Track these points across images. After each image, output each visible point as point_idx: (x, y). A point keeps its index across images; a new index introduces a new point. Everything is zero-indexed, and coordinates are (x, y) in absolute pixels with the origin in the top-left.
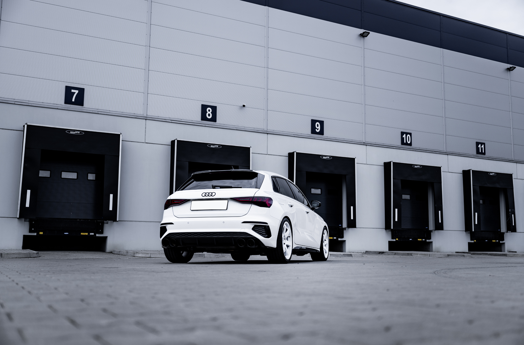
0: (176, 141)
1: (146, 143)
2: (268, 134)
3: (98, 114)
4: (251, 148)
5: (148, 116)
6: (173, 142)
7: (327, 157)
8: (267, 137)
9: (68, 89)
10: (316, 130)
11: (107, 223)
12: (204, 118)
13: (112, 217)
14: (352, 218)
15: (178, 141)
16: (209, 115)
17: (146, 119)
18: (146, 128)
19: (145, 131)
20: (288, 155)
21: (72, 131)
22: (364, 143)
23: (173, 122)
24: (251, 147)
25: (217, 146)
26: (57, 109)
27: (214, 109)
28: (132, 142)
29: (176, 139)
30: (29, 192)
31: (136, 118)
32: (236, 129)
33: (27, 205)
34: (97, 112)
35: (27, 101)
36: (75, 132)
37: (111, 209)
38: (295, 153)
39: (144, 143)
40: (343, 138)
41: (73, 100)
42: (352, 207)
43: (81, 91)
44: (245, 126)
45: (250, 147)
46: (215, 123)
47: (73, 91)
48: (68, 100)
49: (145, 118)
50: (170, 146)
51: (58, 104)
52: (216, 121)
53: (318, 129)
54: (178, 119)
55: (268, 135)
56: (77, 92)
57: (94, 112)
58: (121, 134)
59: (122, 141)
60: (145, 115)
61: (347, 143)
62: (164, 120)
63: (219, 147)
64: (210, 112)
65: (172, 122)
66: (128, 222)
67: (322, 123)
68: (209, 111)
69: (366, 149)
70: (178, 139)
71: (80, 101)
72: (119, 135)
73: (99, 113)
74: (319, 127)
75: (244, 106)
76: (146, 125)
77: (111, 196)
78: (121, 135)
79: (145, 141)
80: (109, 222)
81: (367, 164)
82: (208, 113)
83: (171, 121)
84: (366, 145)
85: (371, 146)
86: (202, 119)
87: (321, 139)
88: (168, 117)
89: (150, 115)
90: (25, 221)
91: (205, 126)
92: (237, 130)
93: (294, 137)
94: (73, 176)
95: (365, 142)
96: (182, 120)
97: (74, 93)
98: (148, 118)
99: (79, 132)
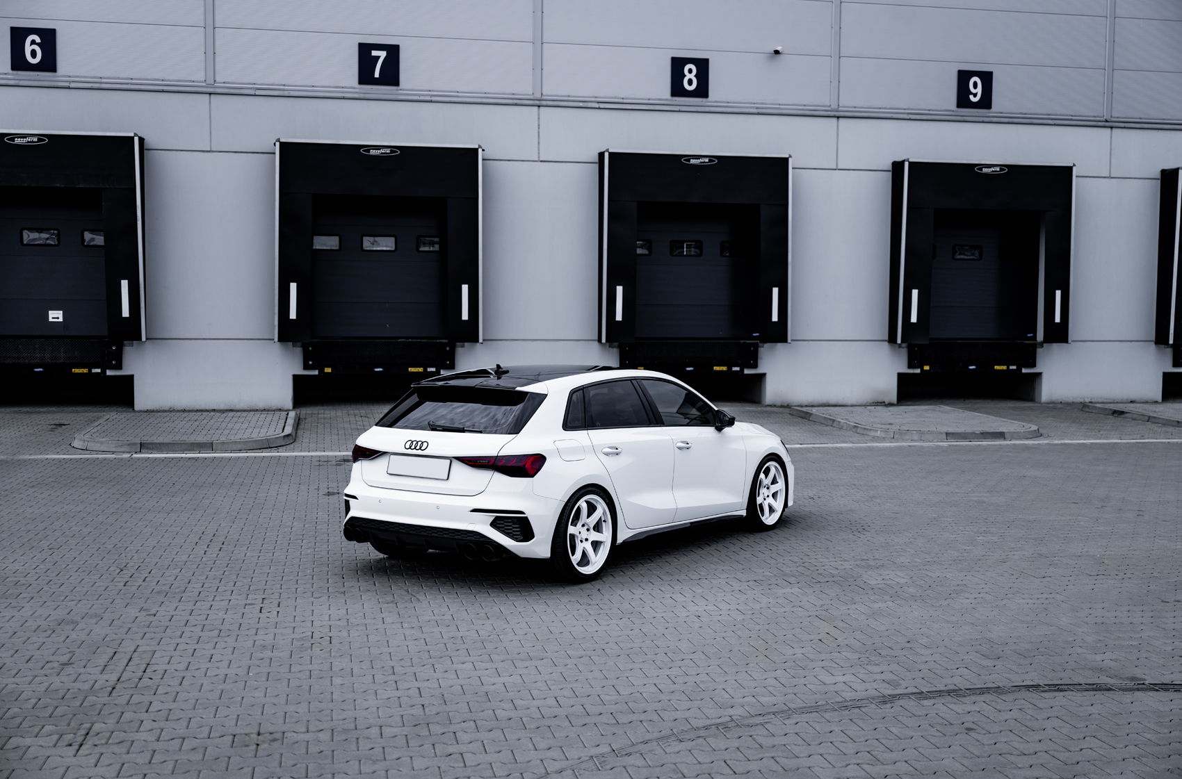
0: (607, 154)
1: (541, 161)
2: (838, 117)
3: (431, 101)
4: (790, 159)
5: (544, 98)
6: (600, 157)
7: (992, 169)
8: (838, 126)
9: (365, 50)
10: (971, 97)
11: (463, 346)
12: (677, 89)
13: (469, 333)
14: (1058, 320)
15: (610, 154)
16: (690, 82)
17: (539, 103)
18: (539, 125)
19: (539, 135)
20: (891, 169)
21: (373, 150)
22: (1106, 121)
23: (602, 106)
24: (790, 156)
25: (707, 160)
26: (344, 98)
27: (703, 66)
28: (511, 162)
29: (607, 150)
30: (293, 286)
31: (516, 105)
32: (755, 111)
33: (293, 315)
34: (428, 98)
35: (281, 85)
36: (380, 150)
37: (465, 316)
38: (906, 164)
39: (536, 163)
40: (1045, 112)
41: (377, 75)
42: (1058, 293)
43: (393, 51)
44: (781, 103)
45: (787, 156)
46: (704, 100)
47: (374, 53)
48: (365, 77)
49: (537, 102)
50: (597, 165)
51: (345, 87)
52: (706, 96)
53: (975, 95)
54: (615, 98)
55: (841, 120)
56: (382, 54)
57: (422, 98)
58: (481, 147)
59: (483, 160)
60: (538, 95)
61: (1055, 125)
62: (581, 104)
63: (710, 161)
64: (692, 76)
65: (599, 108)
66: (508, 342)
67: (987, 78)
68: (690, 71)
69: (1111, 138)
70: (611, 151)
71: (391, 76)
72: (476, 150)
73: (433, 99)
74: (979, 90)
75: (777, 52)
76: (539, 118)
77: (465, 288)
78: (481, 150)
79: (539, 157)
80: (466, 344)
81: (1112, 176)
82: (688, 76)
83: (596, 105)
84: (1112, 128)
85: (1125, 128)
86: (673, 94)
87: (981, 119)
89: (549, 94)
90: (294, 346)
91: (680, 111)
92: (759, 114)
93: (910, 119)
94: (387, 244)
95: (1108, 118)
96: (625, 101)
97: (380, 57)
98: (544, 103)
99: (388, 151)
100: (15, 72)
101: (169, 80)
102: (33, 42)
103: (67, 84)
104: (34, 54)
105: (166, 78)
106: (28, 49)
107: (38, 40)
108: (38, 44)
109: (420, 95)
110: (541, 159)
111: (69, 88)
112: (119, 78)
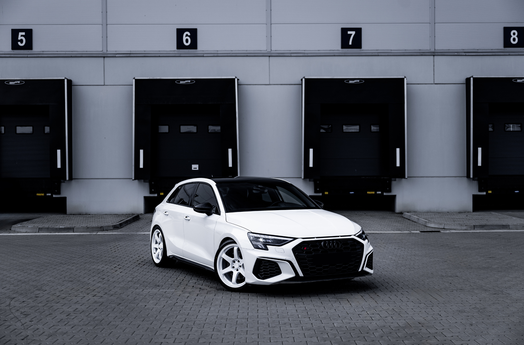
0: (472, 79)
1: (435, 84)
3: (378, 56)
5: (435, 51)
6: (468, 80)
9: (344, 31)
11: (395, 180)
12: (507, 44)
13: (400, 173)
16: (514, 40)
17: (434, 54)
18: (434, 65)
19: (434, 70)
21: (351, 80)
23: (467, 54)
26: (334, 56)
27: (521, 31)
28: (419, 85)
29: (472, 76)
30: (311, 151)
31: (421, 55)
33: (311, 165)
34: (377, 54)
35: (303, 51)
36: (354, 80)
37: (398, 164)
39: (432, 85)
41: (350, 43)
43: (358, 31)
47: (349, 33)
48: (345, 44)
49: (433, 54)
50: (465, 85)
51: (335, 50)
54: (474, 49)
56: (353, 33)
58: (405, 77)
59: (407, 84)
60: (433, 50)
62: (456, 54)
64: (515, 36)
65: (466, 55)
66: (419, 178)
68: (514, 34)
70: (474, 77)
71: (357, 43)
72: (403, 79)
73: (379, 54)
76: (434, 62)
77: (398, 150)
78: (405, 79)
79: (434, 82)
80: (397, 179)
82: (513, 36)
83: (464, 54)
86: (505, 46)
88: (460, 49)
89: (439, 49)
90: (310, 181)
91: (509, 55)
94: (355, 129)
96: (479, 51)
97: (351, 35)
98: (436, 54)
99: (358, 81)
100: (178, 50)
101: (249, 51)
102: (187, 35)
103: (202, 55)
104: (187, 41)
105: (248, 50)
106: (185, 38)
107: (189, 34)
108: (189, 36)
109: (372, 53)
110: (435, 83)
111: (203, 56)
112: (226, 51)
